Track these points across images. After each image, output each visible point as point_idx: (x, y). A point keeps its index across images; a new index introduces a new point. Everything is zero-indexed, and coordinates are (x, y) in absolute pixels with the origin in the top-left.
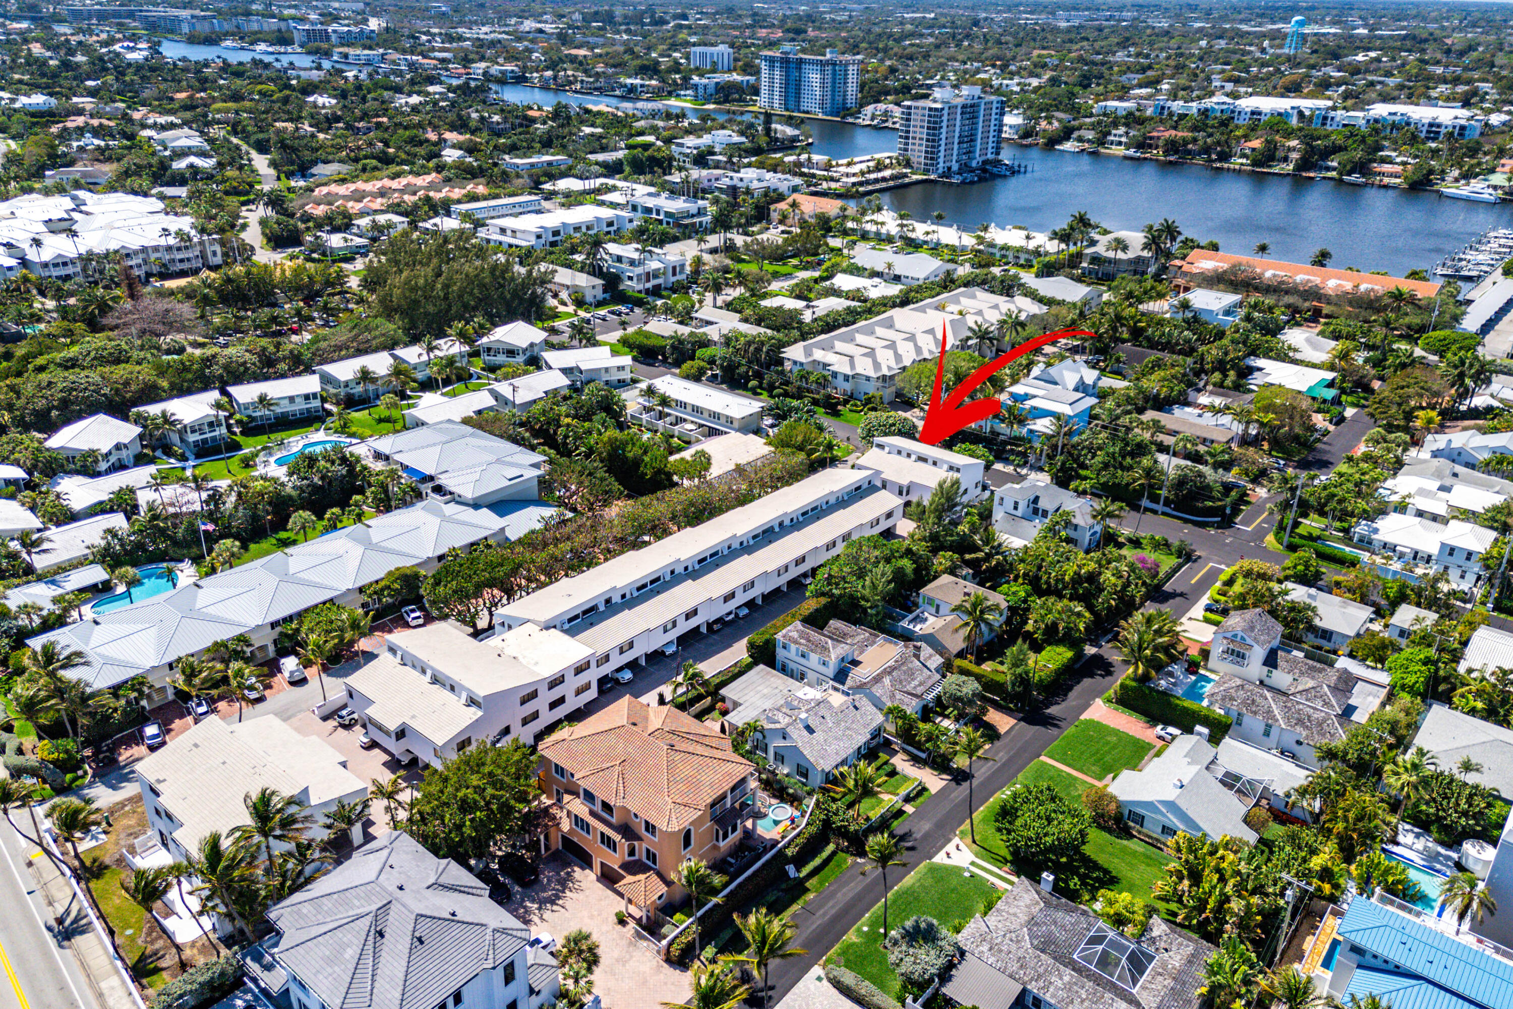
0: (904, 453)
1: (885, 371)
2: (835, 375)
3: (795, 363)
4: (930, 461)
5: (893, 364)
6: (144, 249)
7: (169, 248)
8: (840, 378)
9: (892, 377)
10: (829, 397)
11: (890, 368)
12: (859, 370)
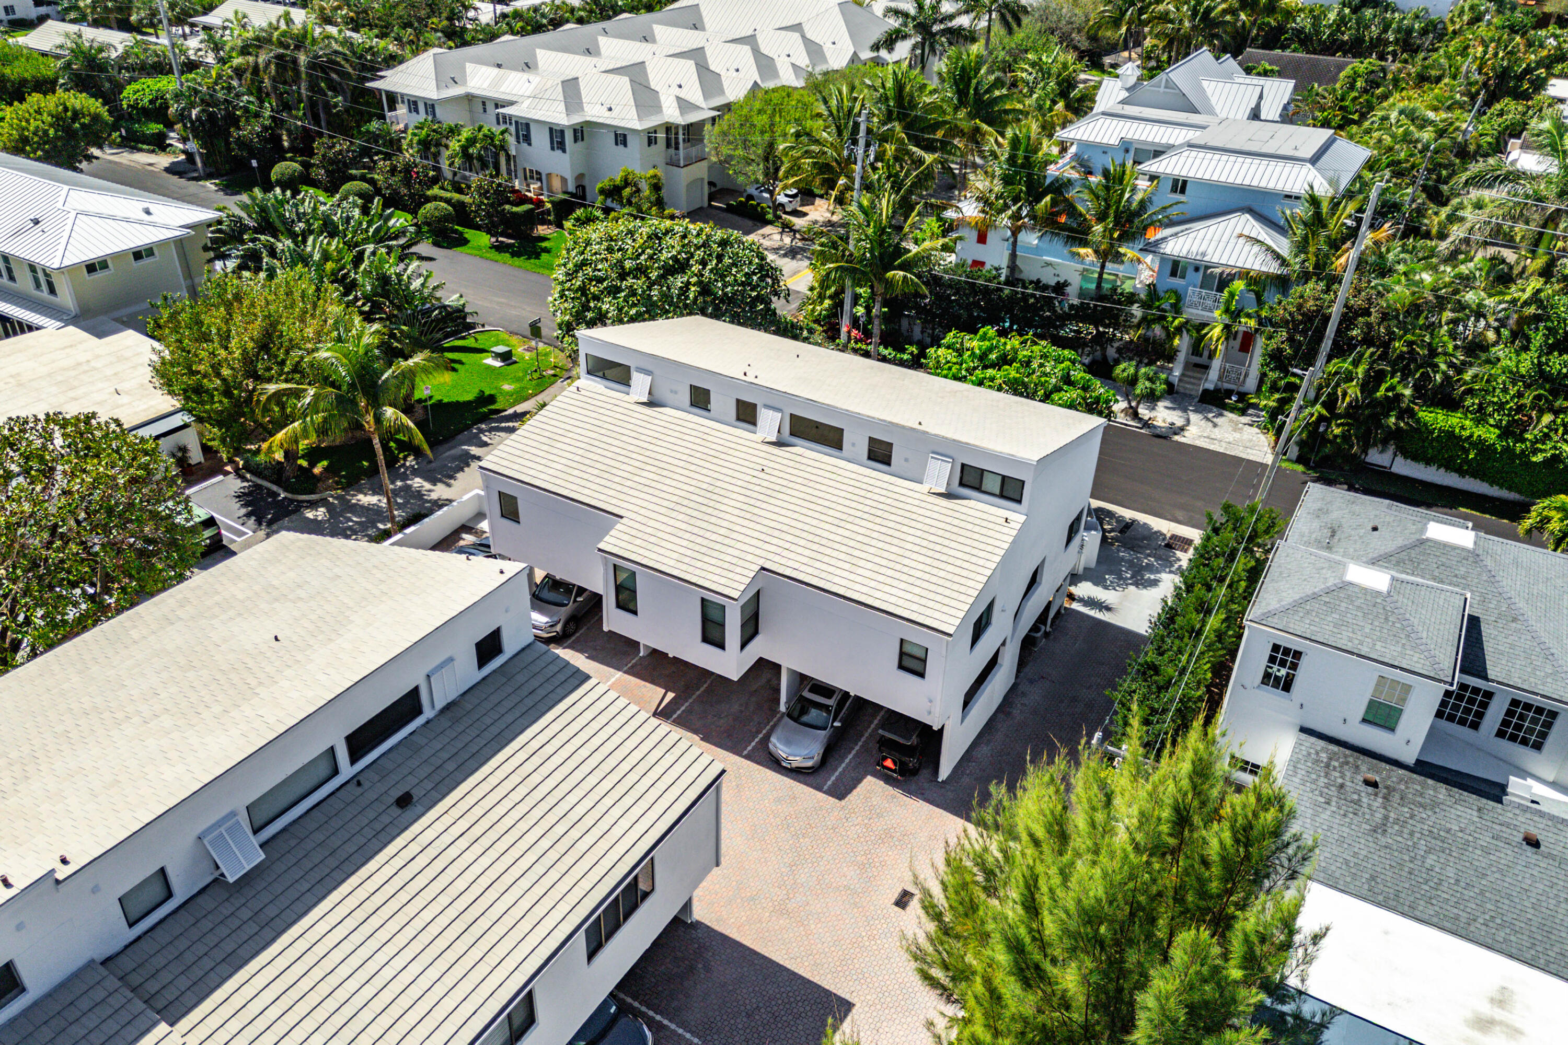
0: (723, 403)
1: (671, 114)
2: (524, 130)
3: (413, 105)
4: (857, 443)
5: (694, 94)
8: (540, 139)
9: (693, 132)
10: (503, 195)
11: (684, 105)
12: (593, 112)
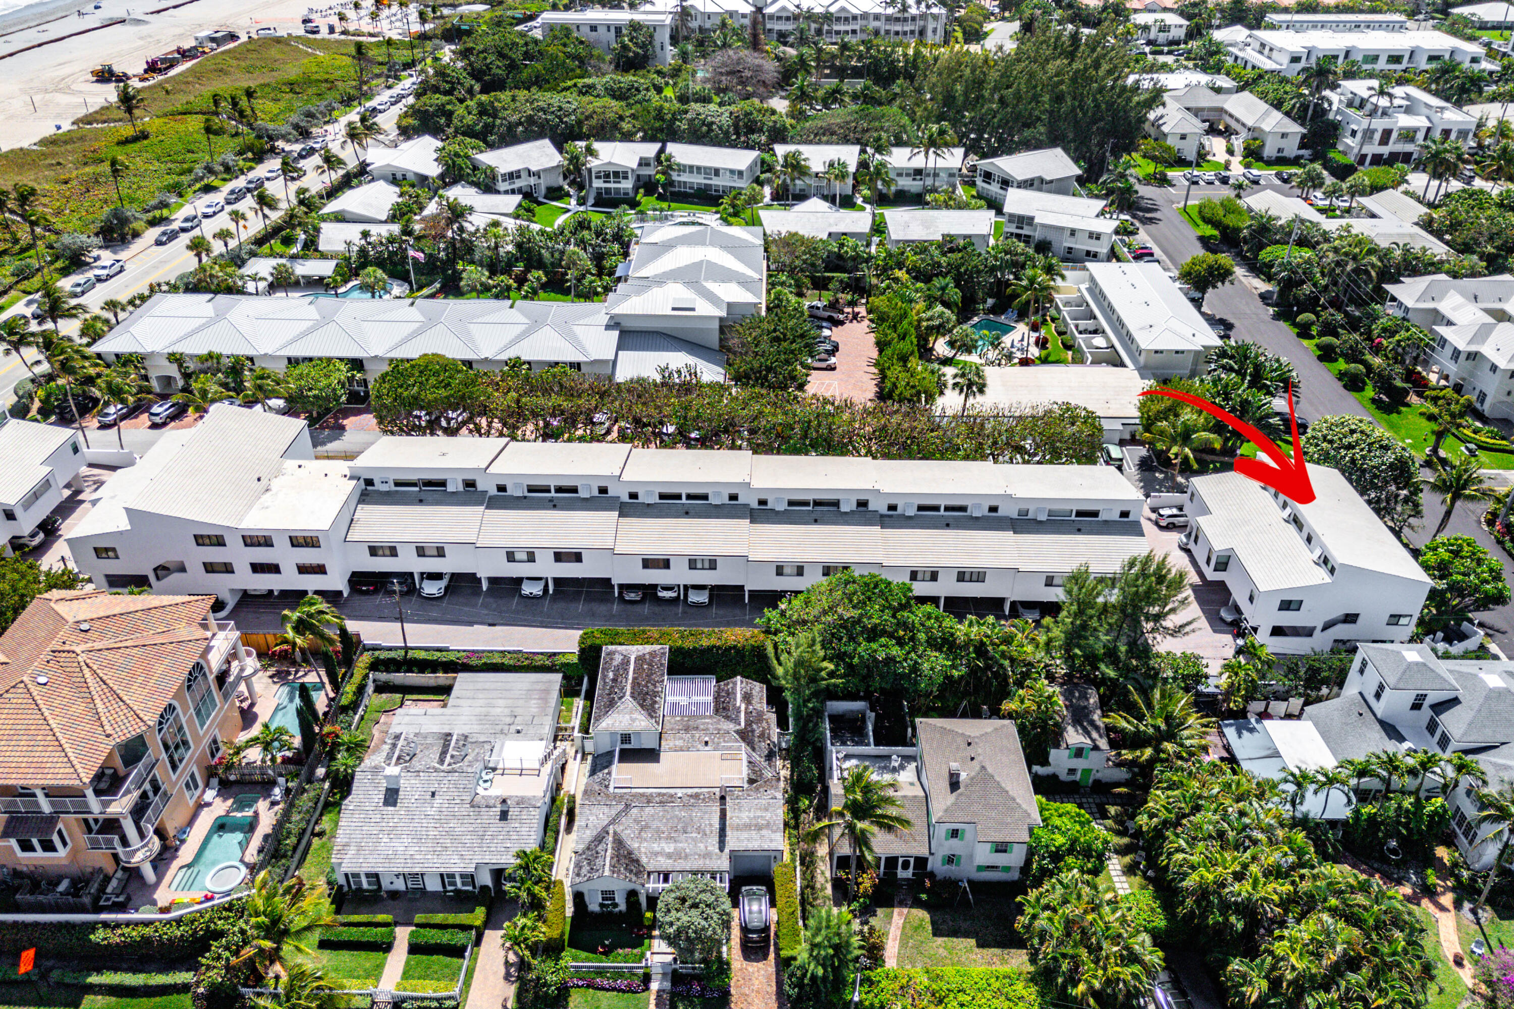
2: (1443, 343)
3: (1400, 305)
6: (865, 16)
7: (889, 18)
12: (1487, 348)
